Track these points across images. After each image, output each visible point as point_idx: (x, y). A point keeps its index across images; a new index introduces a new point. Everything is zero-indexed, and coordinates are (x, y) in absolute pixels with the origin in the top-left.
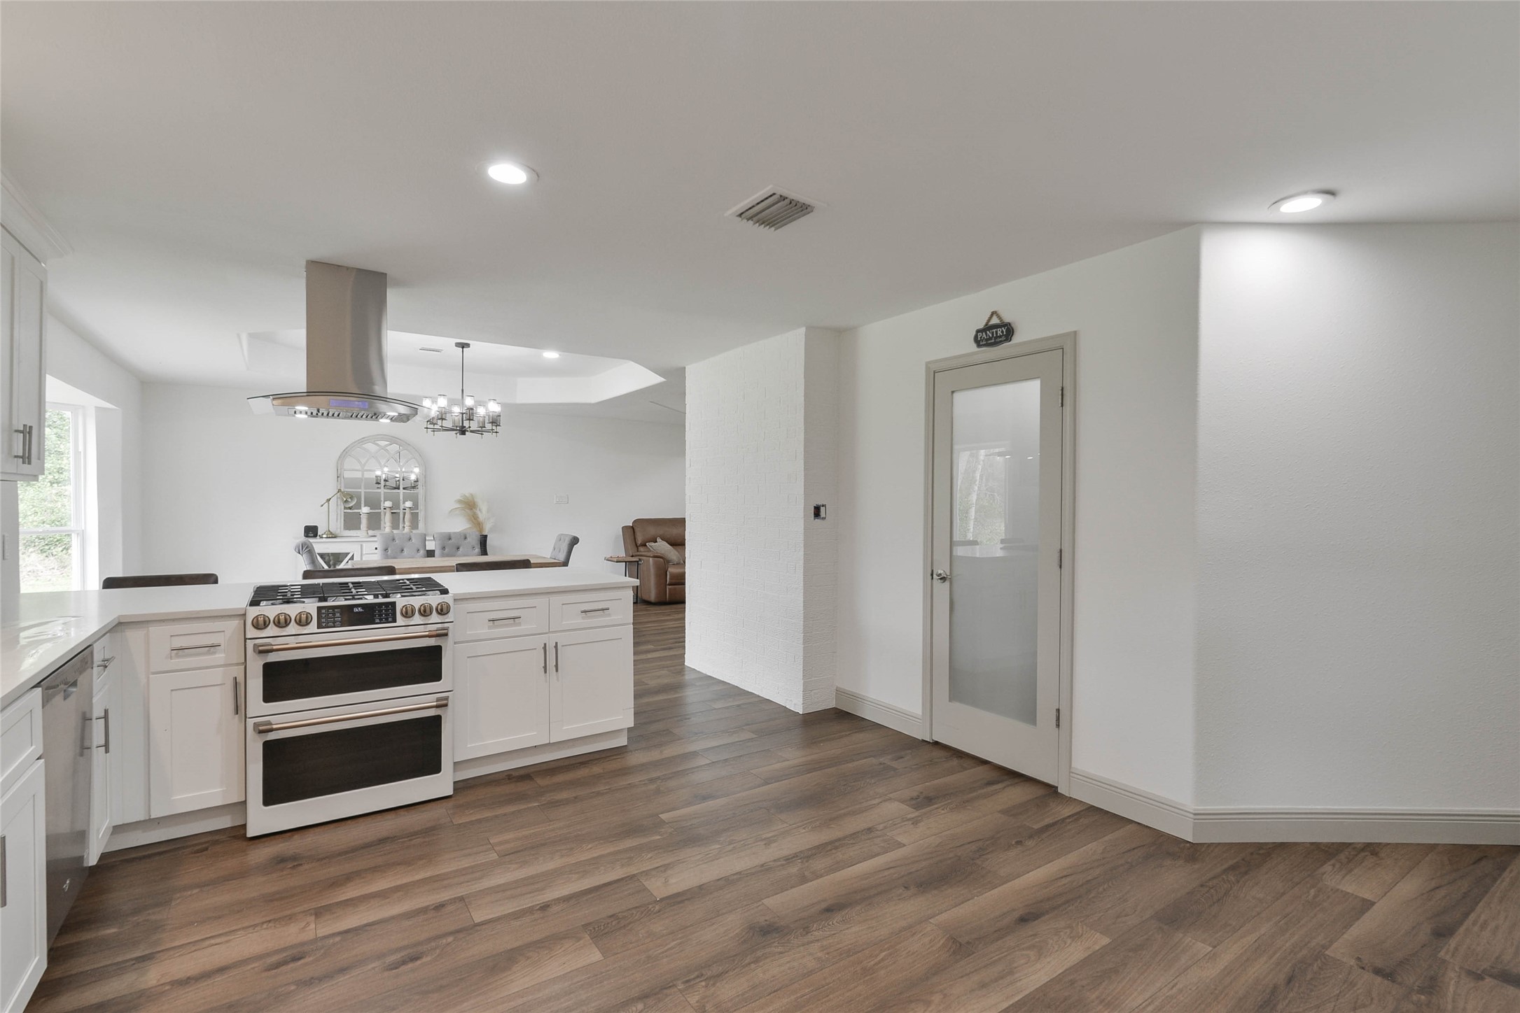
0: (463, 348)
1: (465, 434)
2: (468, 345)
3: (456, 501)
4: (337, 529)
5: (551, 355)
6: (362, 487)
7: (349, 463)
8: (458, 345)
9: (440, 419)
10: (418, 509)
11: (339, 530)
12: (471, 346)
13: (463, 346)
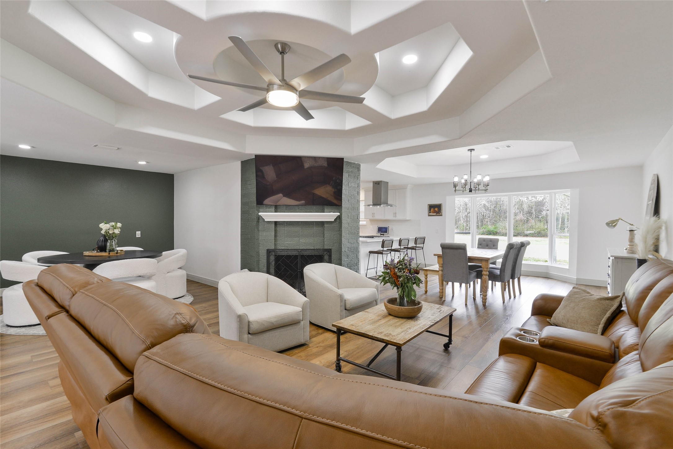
8: (469, 150)
12: (475, 150)
13: (471, 150)
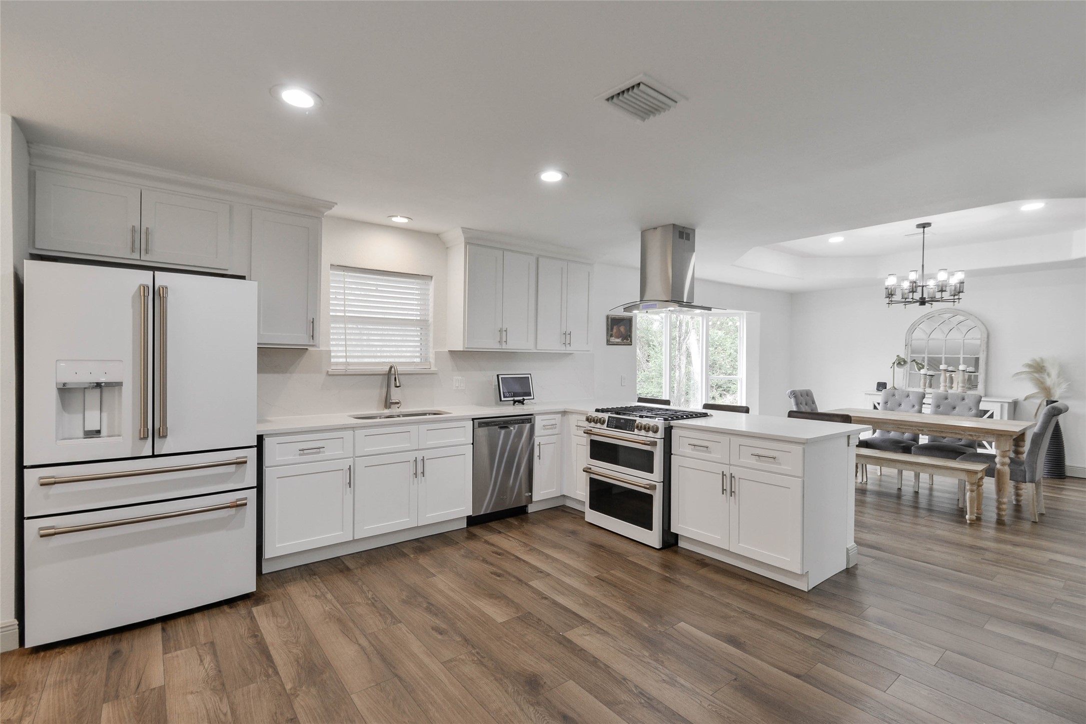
0: (924, 227)
1: (925, 305)
2: (929, 224)
3: (1023, 365)
4: (903, 385)
5: (1033, 206)
6: (926, 353)
7: (918, 334)
8: (919, 226)
9: (910, 292)
10: (978, 372)
11: (904, 387)
12: (932, 225)
13: (924, 226)
